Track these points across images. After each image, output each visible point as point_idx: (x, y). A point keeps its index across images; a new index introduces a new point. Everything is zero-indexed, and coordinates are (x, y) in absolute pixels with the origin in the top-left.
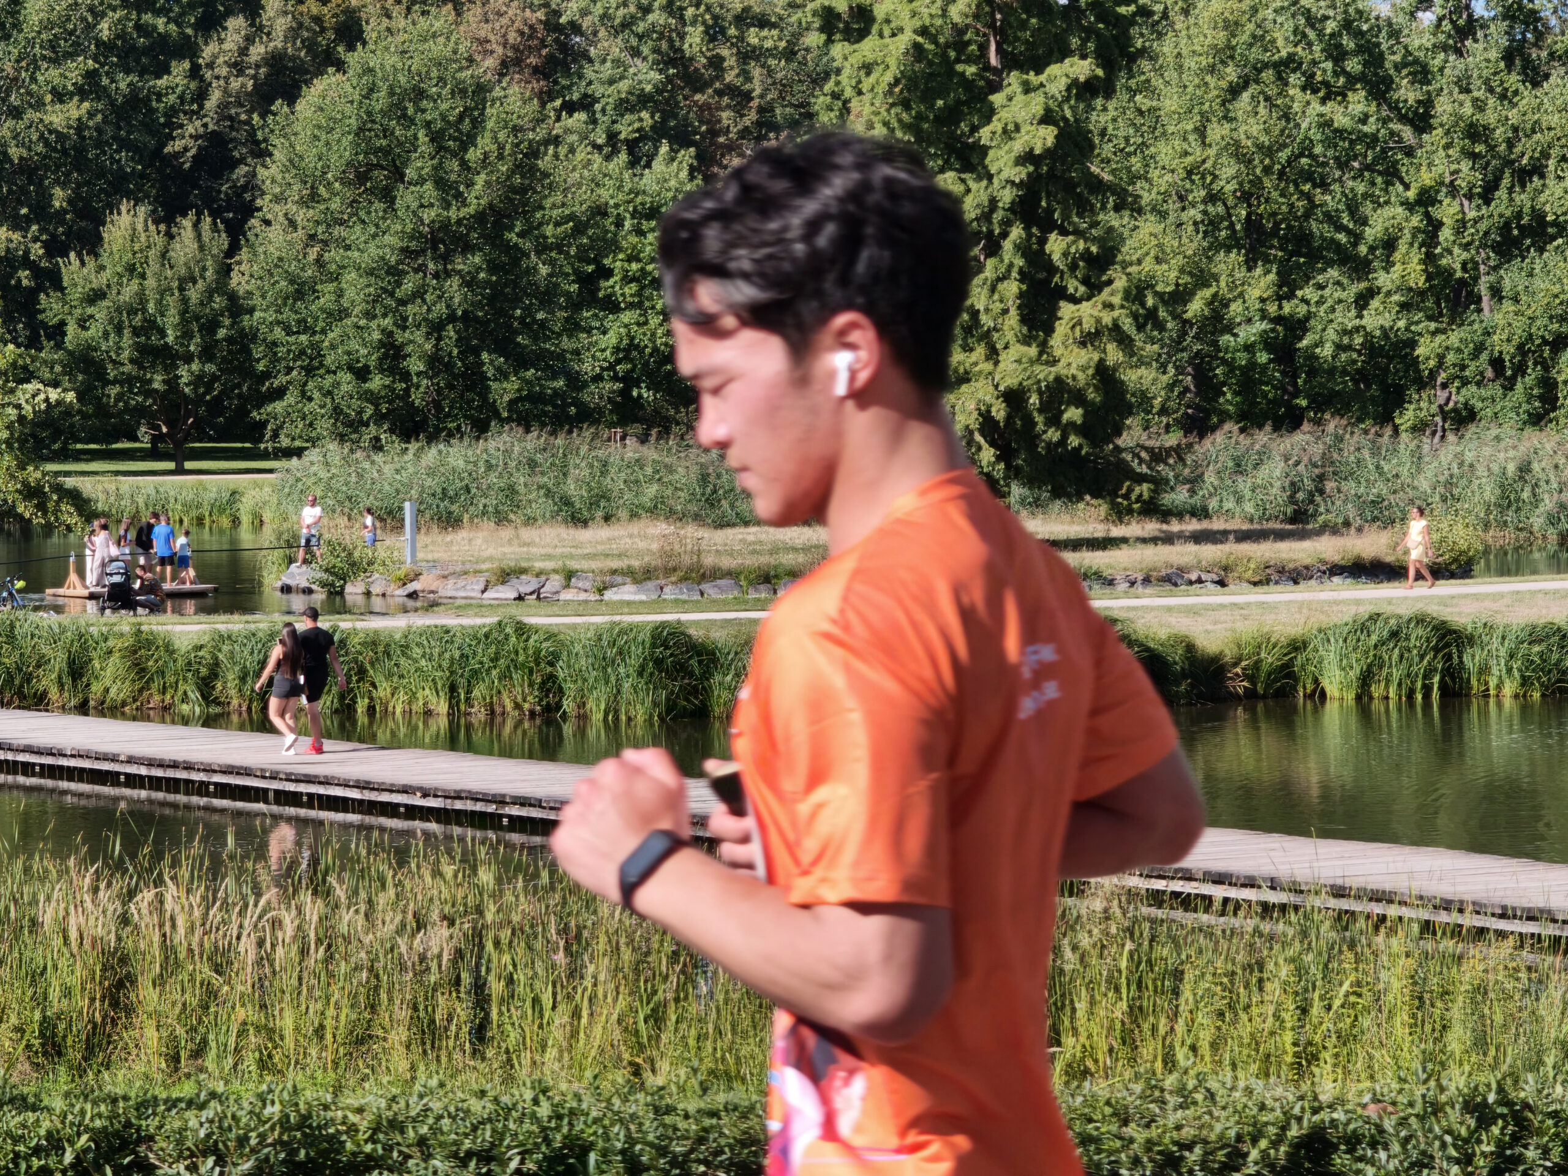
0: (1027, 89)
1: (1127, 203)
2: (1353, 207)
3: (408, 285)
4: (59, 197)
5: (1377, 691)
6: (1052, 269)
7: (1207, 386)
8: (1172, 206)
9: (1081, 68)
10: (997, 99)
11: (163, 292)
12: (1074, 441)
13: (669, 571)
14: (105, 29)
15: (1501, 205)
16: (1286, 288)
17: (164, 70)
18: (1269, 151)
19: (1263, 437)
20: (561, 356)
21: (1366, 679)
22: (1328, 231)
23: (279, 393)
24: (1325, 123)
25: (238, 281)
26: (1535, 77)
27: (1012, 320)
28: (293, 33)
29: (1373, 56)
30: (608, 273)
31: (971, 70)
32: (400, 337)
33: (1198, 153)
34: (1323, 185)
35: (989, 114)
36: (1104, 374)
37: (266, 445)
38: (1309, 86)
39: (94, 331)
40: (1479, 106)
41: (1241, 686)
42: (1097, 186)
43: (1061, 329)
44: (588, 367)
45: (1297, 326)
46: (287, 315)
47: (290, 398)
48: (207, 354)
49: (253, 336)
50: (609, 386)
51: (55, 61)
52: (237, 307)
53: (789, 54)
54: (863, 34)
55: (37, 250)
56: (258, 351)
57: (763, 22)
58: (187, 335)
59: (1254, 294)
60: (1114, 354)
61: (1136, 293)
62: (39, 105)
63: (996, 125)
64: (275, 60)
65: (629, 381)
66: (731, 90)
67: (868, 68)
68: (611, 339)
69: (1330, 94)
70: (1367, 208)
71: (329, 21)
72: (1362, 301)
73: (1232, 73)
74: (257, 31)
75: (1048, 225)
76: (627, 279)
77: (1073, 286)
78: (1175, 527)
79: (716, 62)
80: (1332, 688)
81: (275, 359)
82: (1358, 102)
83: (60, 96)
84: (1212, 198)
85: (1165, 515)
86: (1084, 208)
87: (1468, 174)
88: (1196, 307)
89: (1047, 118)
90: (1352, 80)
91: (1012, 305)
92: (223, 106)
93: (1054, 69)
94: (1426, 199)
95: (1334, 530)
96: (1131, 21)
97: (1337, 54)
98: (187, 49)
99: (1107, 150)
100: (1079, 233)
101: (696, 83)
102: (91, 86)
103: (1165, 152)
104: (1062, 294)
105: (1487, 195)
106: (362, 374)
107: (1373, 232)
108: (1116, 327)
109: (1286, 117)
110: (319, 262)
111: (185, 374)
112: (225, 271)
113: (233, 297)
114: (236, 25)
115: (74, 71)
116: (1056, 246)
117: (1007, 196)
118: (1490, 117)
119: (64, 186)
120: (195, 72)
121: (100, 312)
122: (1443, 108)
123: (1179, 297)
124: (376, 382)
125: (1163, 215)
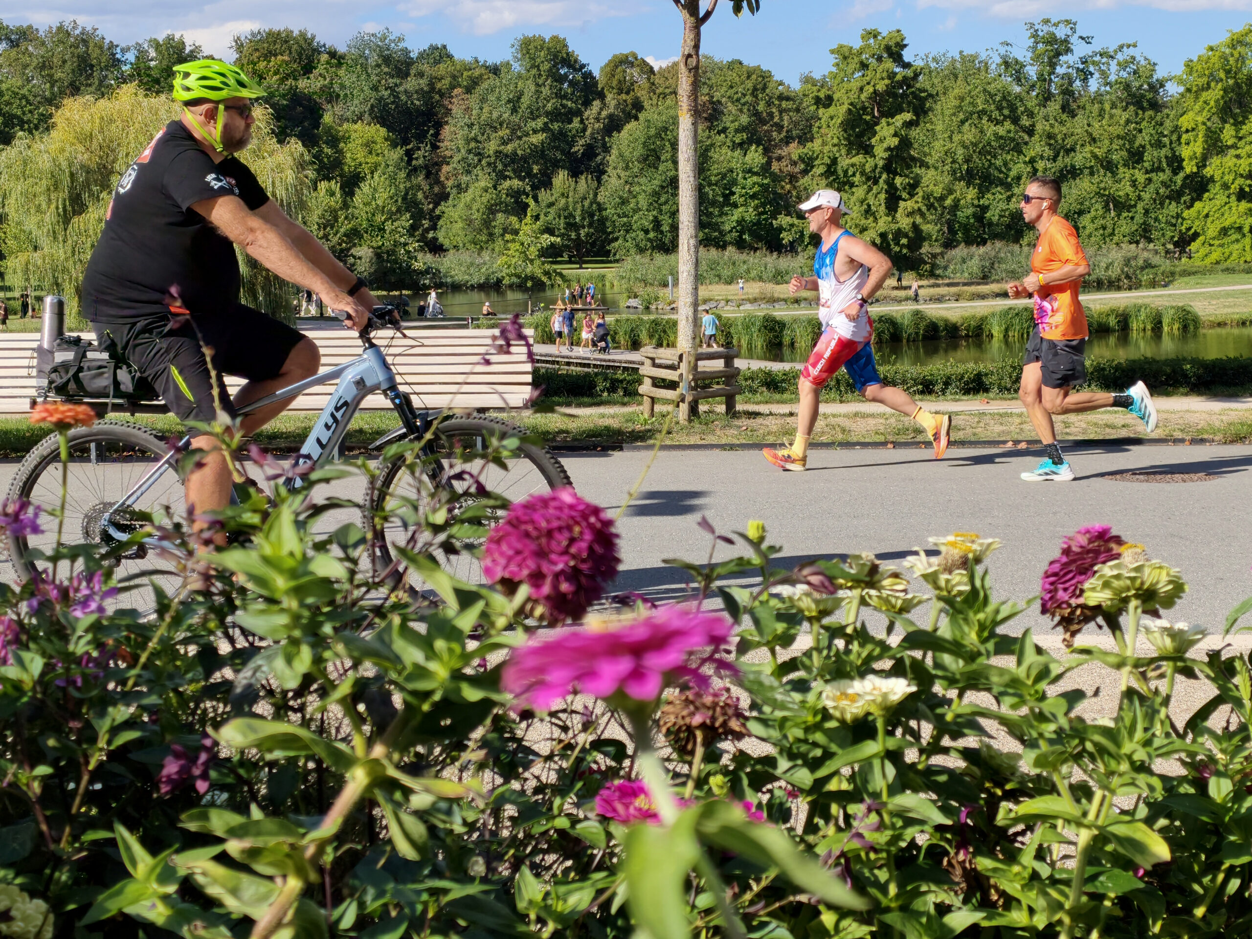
0: (888, 124)
1: (924, 165)
2: (1006, 164)
3: (662, 200)
4: (536, 169)
5: (1011, 334)
6: (896, 189)
7: (951, 230)
8: (940, 164)
9: (908, 116)
10: (877, 128)
11: (576, 203)
12: (905, 251)
13: (762, 299)
14: (549, 106)
15: (1060, 163)
16: (981, 194)
17: (570, 122)
18: (975, 145)
19: (973, 248)
20: (717, 224)
21: (1007, 330)
22: (996, 173)
23: (617, 239)
24: (996, 134)
25: (600, 198)
26: (1073, 115)
27: (883, 207)
28: (617, 107)
29: (1013, 108)
30: (733, 193)
31: (868, 118)
32: (661, 218)
33: (949, 145)
34: (995, 157)
35: (875, 133)
36: (915, 227)
37: (611, 258)
38: (990, 120)
39: (550, 217)
40: (1052, 126)
41: (964, 333)
42: (913, 159)
43: (900, 210)
44: (727, 228)
45: (985, 209)
46: (619, 211)
47: (620, 241)
48: (590, 225)
49: (607, 219)
50: (735, 234)
51: (533, 119)
52: (601, 208)
53: (798, 110)
54: (829, 106)
55: (528, 188)
56: (608, 224)
57: (788, 99)
58: (583, 219)
59: (969, 197)
60: (919, 220)
61: (927, 197)
62: (527, 135)
63: (877, 137)
64: (611, 117)
65: (742, 233)
66: (776, 124)
67: (832, 118)
68: (735, 218)
69: (998, 123)
70: (1011, 165)
71: (629, 101)
72: (1009, 199)
73: (961, 116)
74: (604, 105)
75: (895, 174)
76: (741, 196)
77: (904, 195)
78: (940, 282)
79: (771, 115)
80: (995, 333)
81: (614, 226)
82: (1008, 125)
83: (535, 131)
84: (953, 162)
85: (937, 277)
86: (909, 167)
87: (1048, 152)
88: (948, 202)
89: (895, 135)
90: (1005, 117)
91: (883, 202)
92: (592, 134)
93: (898, 117)
94: (1032, 161)
95: (998, 281)
96: (926, 98)
97: (1000, 108)
98: (579, 113)
99: (916, 146)
100: (907, 176)
101: (763, 122)
102: (545, 129)
103: (937, 145)
104: (900, 198)
105: (1055, 159)
106: (647, 232)
107: (1013, 173)
108: (919, 209)
109: (982, 132)
110: (630, 192)
111: (583, 233)
112: (596, 195)
113: (599, 204)
114: (597, 103)
115: (539, 123)
116: (898, 181)
117: (881, 163)
118: (1056, 131)
119: (537, 164)
120: (582, 121)
121: (552, 210)
122: (1039, 127)
123: (942, 198)
124: (652, 235)
125: (936, 168)
